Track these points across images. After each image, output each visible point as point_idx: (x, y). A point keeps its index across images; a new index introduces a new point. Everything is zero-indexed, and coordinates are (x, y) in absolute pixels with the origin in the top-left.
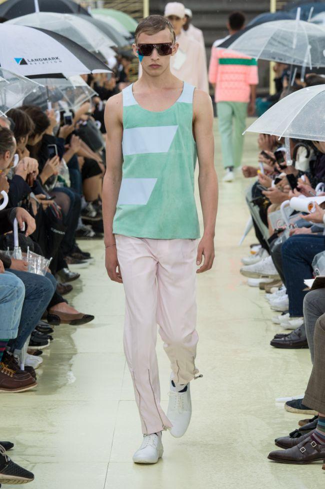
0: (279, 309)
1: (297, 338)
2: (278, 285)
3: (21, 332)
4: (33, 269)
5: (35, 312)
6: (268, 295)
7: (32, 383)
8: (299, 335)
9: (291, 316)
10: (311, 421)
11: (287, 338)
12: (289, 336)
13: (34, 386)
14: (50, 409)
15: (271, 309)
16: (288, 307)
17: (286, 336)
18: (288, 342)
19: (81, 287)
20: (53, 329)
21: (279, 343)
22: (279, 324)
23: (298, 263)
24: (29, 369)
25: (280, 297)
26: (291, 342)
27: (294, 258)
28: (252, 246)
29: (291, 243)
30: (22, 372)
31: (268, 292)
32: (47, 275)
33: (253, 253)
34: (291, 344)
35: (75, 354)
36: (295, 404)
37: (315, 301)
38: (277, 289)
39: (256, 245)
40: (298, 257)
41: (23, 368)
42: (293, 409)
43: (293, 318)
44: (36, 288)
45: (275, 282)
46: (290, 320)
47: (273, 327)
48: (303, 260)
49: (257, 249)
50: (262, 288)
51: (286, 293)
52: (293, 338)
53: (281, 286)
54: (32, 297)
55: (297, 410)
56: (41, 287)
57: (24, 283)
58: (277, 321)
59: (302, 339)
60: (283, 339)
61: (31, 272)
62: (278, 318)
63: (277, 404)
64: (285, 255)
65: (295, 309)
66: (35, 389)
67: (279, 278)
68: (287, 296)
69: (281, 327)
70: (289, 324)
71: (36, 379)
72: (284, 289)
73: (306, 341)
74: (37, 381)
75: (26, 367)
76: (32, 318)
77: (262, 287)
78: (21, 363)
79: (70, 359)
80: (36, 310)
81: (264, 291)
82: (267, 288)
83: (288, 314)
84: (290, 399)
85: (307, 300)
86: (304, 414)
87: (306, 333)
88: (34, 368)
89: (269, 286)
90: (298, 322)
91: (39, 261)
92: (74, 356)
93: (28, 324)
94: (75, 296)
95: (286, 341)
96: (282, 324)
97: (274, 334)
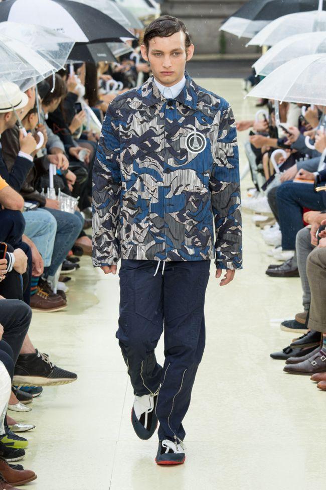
0: (273, 244)
1: (288, 268)
2: (271, 223)
4: (64, 207)
5: (66, 244)
6: (262, 231)
7: (63, 304)
8: (289, 265)
9: (283, 250)
10: (301, 338)
11: (279, 269)
12: (281, 267)
13: (65, 307)
14: (78, 327)
15: (266, 243)
17: (278, 266)
18: (280, 272)
20: (80, 259)
21: (272, 272)
22: (272, 256)
23: (291, 205)
24: (60, 292)
26: (283, 271)
27: (287, 200)
28: (248, 190)
30: (54, 295)
31: (262, 229)
32: (76, 213)
33: (250, 196)
34: (283, 274)
35: (99, 280)
37: (306, 237)
38: (270, 226)
39: (253, 189)
40: (290, 200)
41: (55, 292)
43: (285, 251)
44: (67, 225)
45: (269, 220)
46: (283, 253)
47: (267, 259)
48: (294, 202)
49: (253, 192)
50: (258, 226)
52: (285, 268)
53: (274, 224)
54: (63, 232)
55: (289, 329)
56: (71, 223)
57: (57, 220)
58: (270, 253)
59: (293, 269)
60: (276, 269)
61: (62, 210)
62: (271, 251)
63: (272, 325)
64: (279, 198)
65: (288, 244)
66: (66, 309)
67: (272, 216)
68: (280, 232)
69: (274, 258)
70: (282, 256)
71: (66, 301)
72: (277, 226)
73: (297, 271)
74: (67, 303)
75: (58, 291)
76: (63, 249)
77: (258, 224)
78: (54, 287)
80: (67, 243)
81: (259, 228)
83: (281, 248)
84: (283, 320)
85: (300, 237)
88: (65, 292)
89: (263, 224)
91: (68, 201)
92: (98, 282)
93: (60, 255)
96: (275, 256)
97: (269, 265)
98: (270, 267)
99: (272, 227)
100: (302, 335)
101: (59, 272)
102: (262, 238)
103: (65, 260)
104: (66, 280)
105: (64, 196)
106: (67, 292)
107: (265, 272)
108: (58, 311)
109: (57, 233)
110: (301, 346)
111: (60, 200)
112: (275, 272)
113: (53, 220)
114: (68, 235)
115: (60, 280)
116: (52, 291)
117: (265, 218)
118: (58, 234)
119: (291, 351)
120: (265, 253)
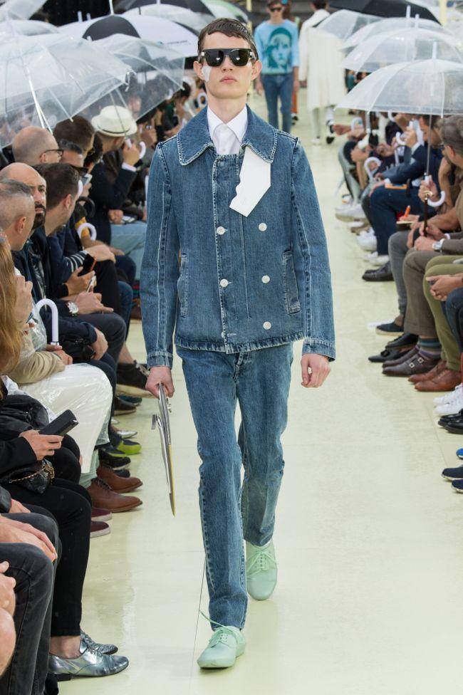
0: (368, 249)
1: (384, 272)
2: (366, 228)
6: (358, 237)
8: (385, 270)
10: (395, 340)
11: (375, 273)
15: (362, 249)
16: (375, 247)
17: (374, 271)
18: (377, 277)
21: (369, 277)
22: (368, 261)
25: (369, 238)
26: (379, 276)
27: (380, 205)
28: (343, 196)
31: (358, 234)
33: (345, 202)
34: (379, 278)
36: (384, 328)
37: (399, 242)
38: (365, 232)
39: (347, 195)
40: (383, 205)
42: (383, 332)
43: (380, 256)
45: (364, 226)
46: (378, 257)
47: (363, 264)
48: (388, 207)
49: (347, 199)
50: (353, 232)
51: (375, 235)
52: (381, 273)
55: (386, 332)
58: (366, 259)
60: (372, 274)
62: (368, 256)
65: (382, 249)
67: (367, 221)
69: (370, 264)
70: (378, 261)
72: (372, 231)
73: (391, 275)
77: (353, 230)
81: (354, 234)
82: (357, 231)
83: (376, 253)
84: (380, 324)
85: (392, 241)
86: (390, 335)
87: (392, 269)
89: (359, 230)
90: (384, 259)
97: (366, 270)
98: (367, 272)
99: (367, 232)
100: (396, 338)
102: (358, 243)
107: (362, 277)
110: (398, 348)
112: (372, 277)
117: (359, 224)
119: (388, 354)
120: (361, 258)
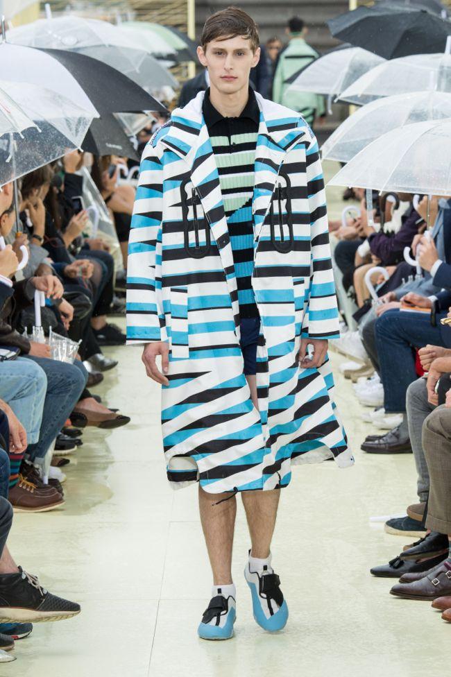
0: (371, 404)
1: (394, 439)
2: (368, 373)
3: (44, 435)
4: (57, 355)
5: (61, 409)
6: (355, 385)
7: (58, 500)
8: (396, 435)
9: (386, 413)
10: (415, 544)
11: (381, 441)
12: (384, 438)
13: (61, 505)
14: (81, 533)
15: (360, 404)
16: (382, 401)
17: (380, 438)
18: (383, 446)
19: (116, 378)
20: (82, 431)
22: (371, 423)
23: (396, 345)
24: (53, 482)
25: (372, 387)
26: (387, 445)
27: (390, 337)
29: (387, 318)
30: (45, 487)
31: (355, 382)
32: (76, 362)
34: (387, 448)
35: (112, 462)
37: (421, 392)
38: (365, 378)
40: (395, 337)
41: (46, 482)
42: (394, 531)
43: (389, 415)
44: (63, 380)
45: (364, 369)
46: (386, 417)
47: (363, 427)
48: (402, 341)
50: (347, 377)
51: (381, 382)
52: (389, 441)
53: (372, 374)
54: (56, 391)
55: (398, 531)
56: (69, 377)
57: (47, 374)
58: (367, 418)
59: (402, 441)
60: (377, 442)
61: (55, 359)
62: (369, 416)
63: (371, 525)
64: (379, 335)
65: (393, 403)
66: (62, 508)
68: (381, 385)
69: (374, 426)
70: (385, 422)
71: (63, 495)
72: (376, 377)
74: (64, 498)
75: (51, 481)
76: (57, 417)
77: (348, 375)
78: (44, 474)
79: (105, 469)
80: (62, 408)
81: (350, 381)
82: (353, 376)
83: (383, 410)
84: (389, 518)
85: (411, 392)
86: (407, 536)
88: (60, 481)
89: (356, 375)
90: (395, 419)
91: (64, 345)
92: (110, 466)
93: (52, 425)
94: (109, 389)
95: (380, 444)
96: (375, 423)
97: (366, 436)
98: (368, 439)
99: (369, 379)
100: (417, 540)
101: (51, 452)
102: (355, 396)
103: (60, 433)
104: (61, 463)
105: (57, 338)
106: (64, 482)
107: (360, 447)
108: (50, 511)
109: (48, 392)
110: (416, 556)
111: (52, 344)
112: (375, 446)
113: (42, 375)
114: (65, 396)
115: (53, 464)
116: (42, 481)
117: (357, 366)
118: (50, 395)
119: (402, 563)
120: (359, 418)
